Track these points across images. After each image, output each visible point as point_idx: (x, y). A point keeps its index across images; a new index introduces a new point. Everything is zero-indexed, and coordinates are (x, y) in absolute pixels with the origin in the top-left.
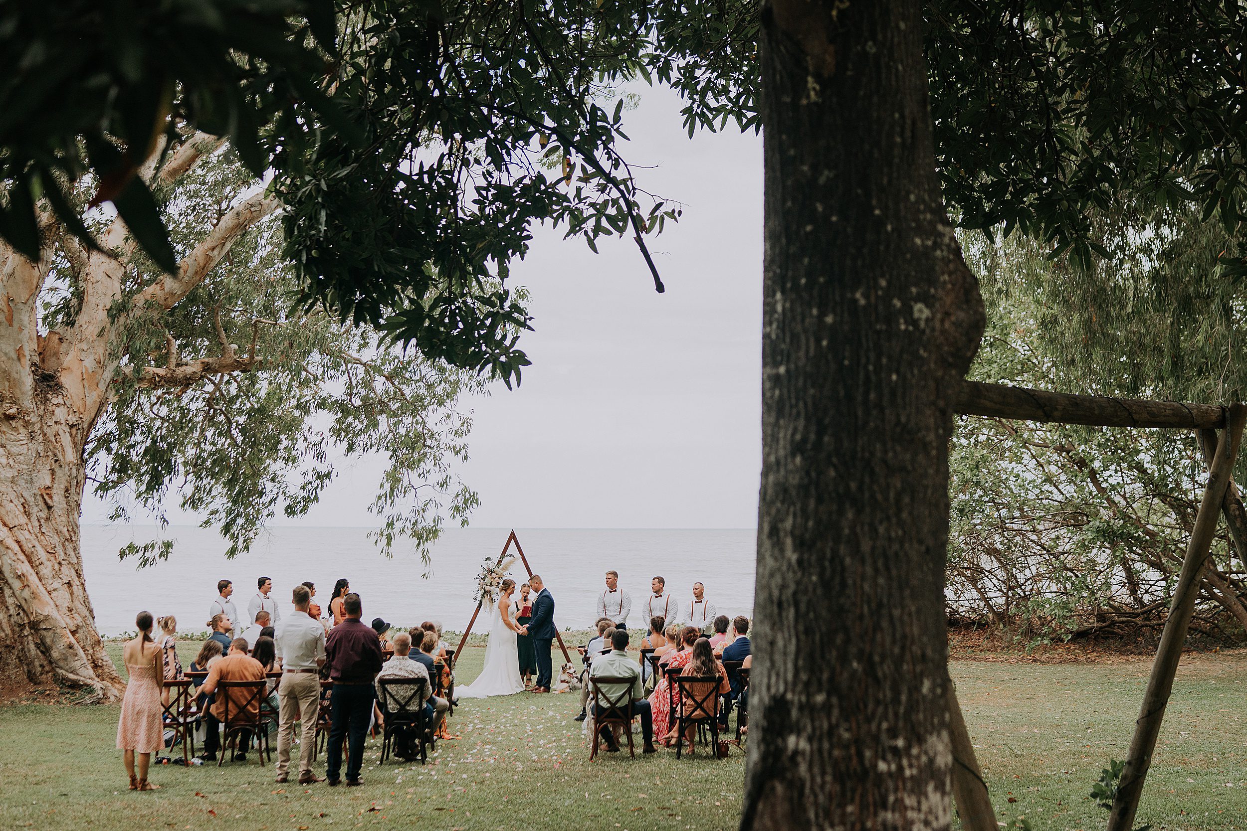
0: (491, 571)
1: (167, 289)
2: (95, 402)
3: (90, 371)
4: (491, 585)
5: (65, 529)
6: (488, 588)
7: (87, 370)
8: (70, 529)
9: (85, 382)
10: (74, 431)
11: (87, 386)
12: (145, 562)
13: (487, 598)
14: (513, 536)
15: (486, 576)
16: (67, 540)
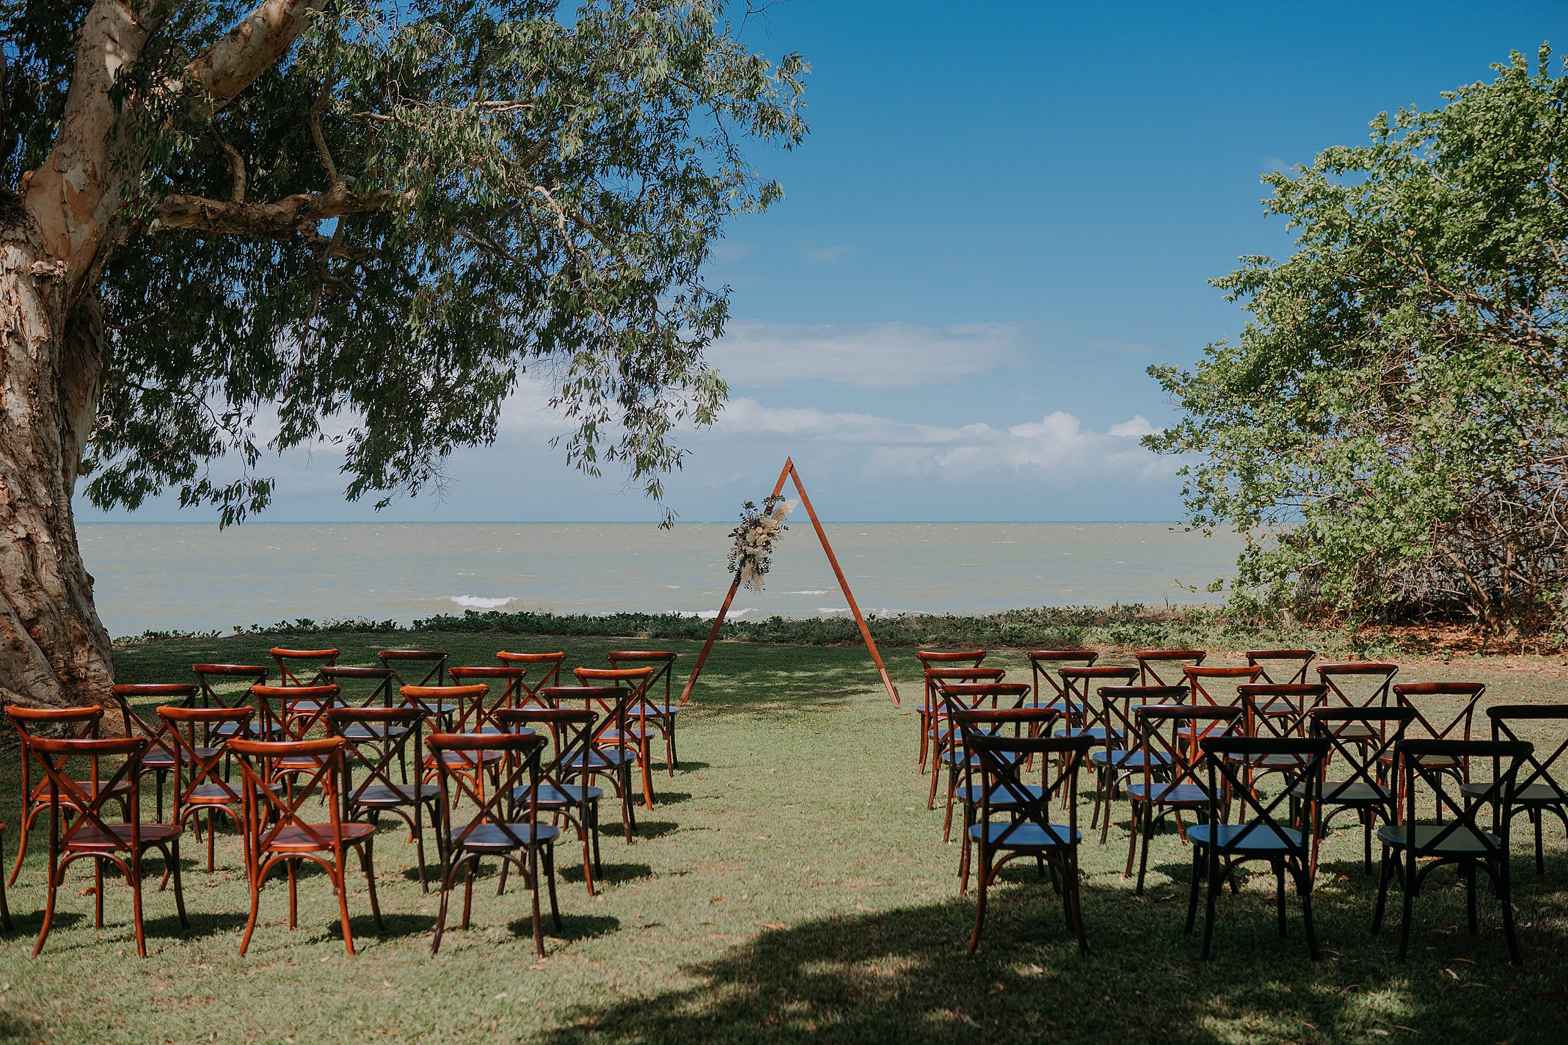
0: (756, 523)
1: (216, 66)
2: (87, 242)
3: (76, 190)
4: (755, 545)
5: (29, 450)
6: (750, 550)
7: (70, 189)
8: (39, 450)
9: (67, 208)
10: (47, 289)
11: (71, 214)
12: (228, 517)
13: (749, 566)
14: (790, 468)
15: (746, 531)
16: (33, 467)
